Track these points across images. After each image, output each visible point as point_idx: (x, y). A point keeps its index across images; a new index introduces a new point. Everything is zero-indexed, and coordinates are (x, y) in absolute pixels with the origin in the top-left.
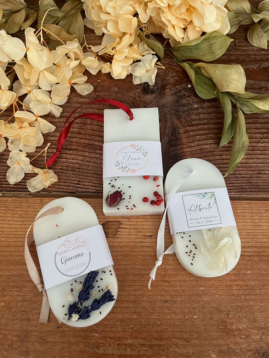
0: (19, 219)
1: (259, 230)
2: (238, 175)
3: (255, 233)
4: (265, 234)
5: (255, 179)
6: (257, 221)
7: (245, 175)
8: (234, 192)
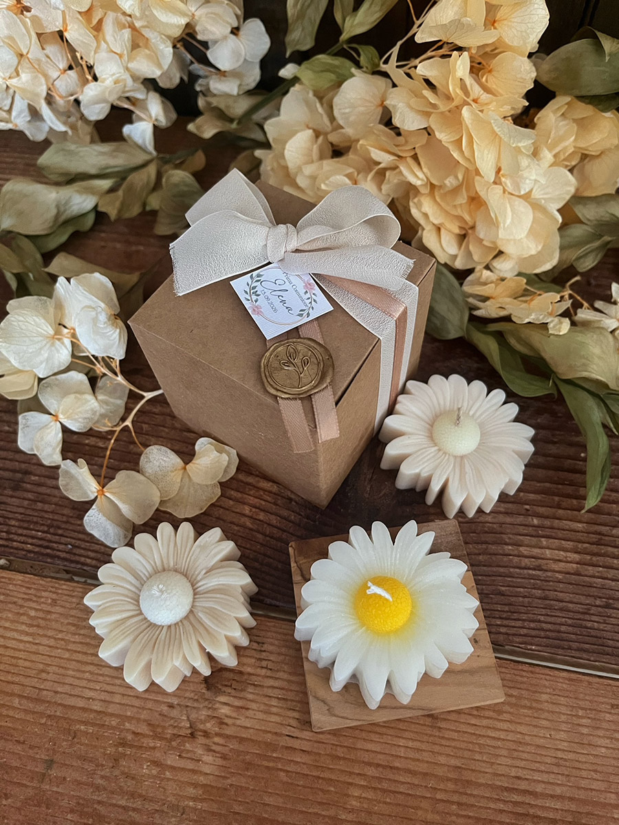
0: (27, 629)
1: (588, 754)
2: (552, 602)
3: (577, 763)
4: (599, 768)
5: (594, 618)
6: (585, 731)
7: (570, 605)
8: (537, 645)
